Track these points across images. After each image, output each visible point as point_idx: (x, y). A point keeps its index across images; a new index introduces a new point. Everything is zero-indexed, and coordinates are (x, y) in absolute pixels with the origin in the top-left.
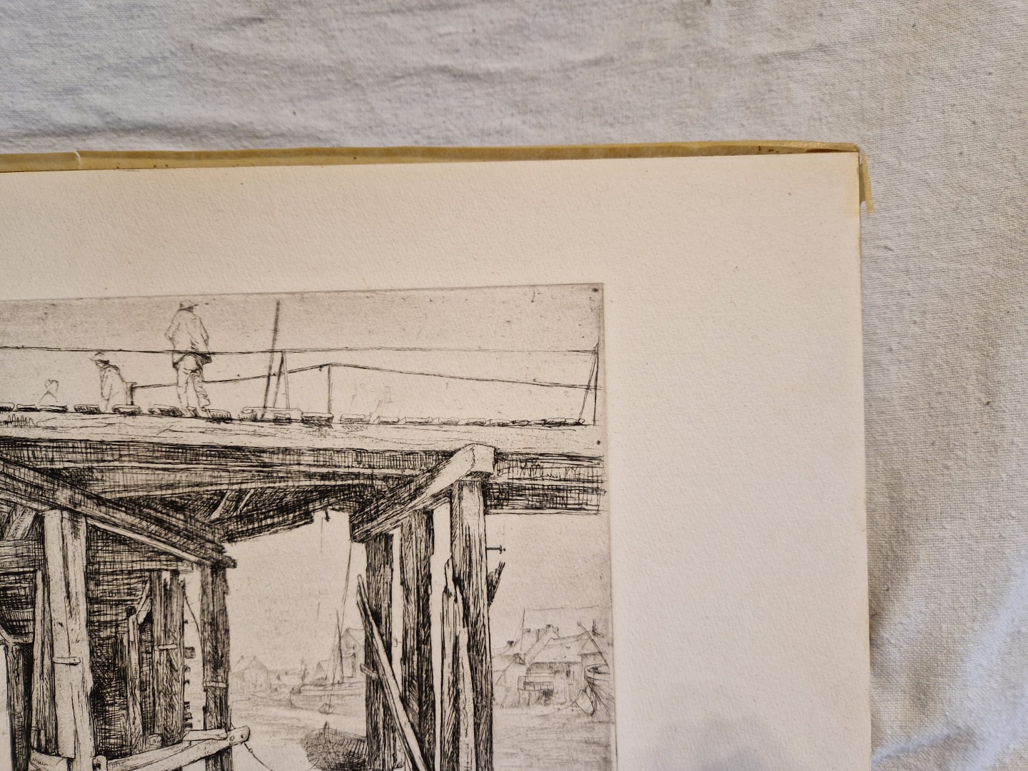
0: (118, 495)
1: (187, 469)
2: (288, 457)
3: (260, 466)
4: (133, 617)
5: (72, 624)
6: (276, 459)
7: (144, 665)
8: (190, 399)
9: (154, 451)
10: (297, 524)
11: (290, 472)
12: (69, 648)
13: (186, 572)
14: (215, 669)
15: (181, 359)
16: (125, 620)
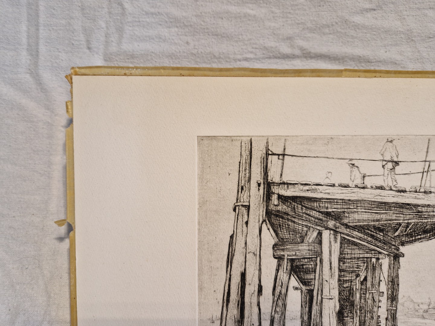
0: (355, 224)
1: (386, 213)
2: (429, 208)
3: (417, 212)
4: (358, 278)
5: (331, 281)
6: (424, 209)
7: (362, 300)
8: (389, 182)
9: (372, 205)
10: (431, 238)
11: (429, 215)
12: (330, 291)
13: (382, 258)
14: (392, 301)
15: (386, 164)
16: (355, 279)
